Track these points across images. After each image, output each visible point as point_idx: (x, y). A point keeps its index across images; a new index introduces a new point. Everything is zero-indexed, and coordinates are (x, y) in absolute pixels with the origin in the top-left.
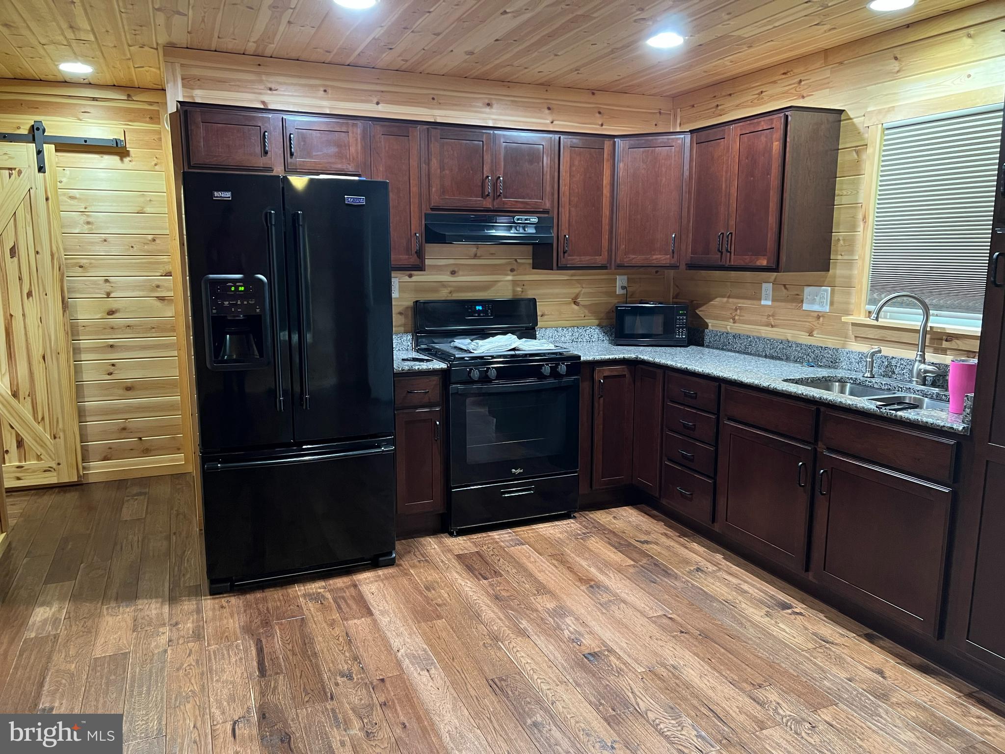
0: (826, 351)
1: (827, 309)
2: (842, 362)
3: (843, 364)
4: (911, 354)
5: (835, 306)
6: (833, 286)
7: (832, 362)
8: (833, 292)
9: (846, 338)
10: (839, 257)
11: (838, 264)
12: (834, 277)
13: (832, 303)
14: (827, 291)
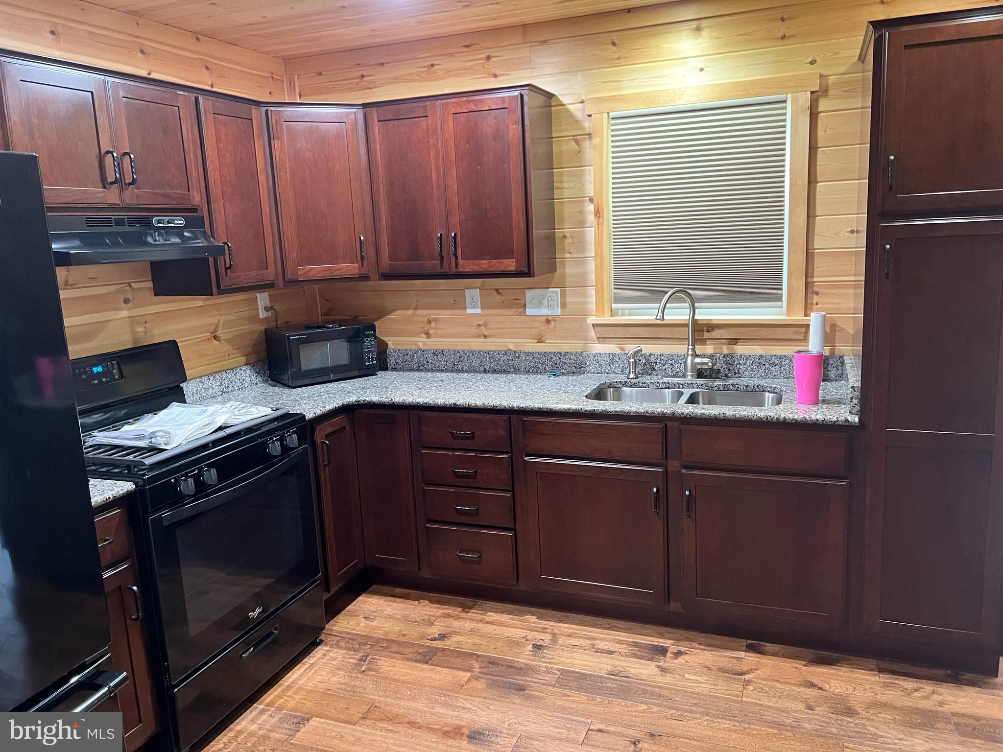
0: (567, 357)
1: (558, 311)
2: (588, 366)
3: (591, 368)
4: (681, 349)
5: (568, 307)
6: (562, 286)
7: (576, 368)
8: (563, 294)
9: (586, 340)
10: (568, 255)
11: (567, 263)
12: (564, 276)
13: (564, 305)
14: (556, 293)
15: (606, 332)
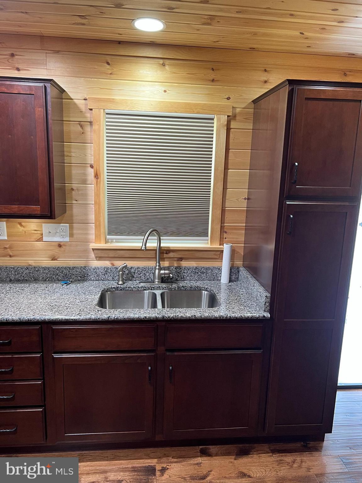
0: (74, 270)
1: (67, 239)
3: (91, 277)
7: (81, 277)
8: (71, 228)
10: (74, 202)
11: (74, 207)
12: (72, 216)
13: (71, 235)
14: (66, 226)
15: (101, 254)
